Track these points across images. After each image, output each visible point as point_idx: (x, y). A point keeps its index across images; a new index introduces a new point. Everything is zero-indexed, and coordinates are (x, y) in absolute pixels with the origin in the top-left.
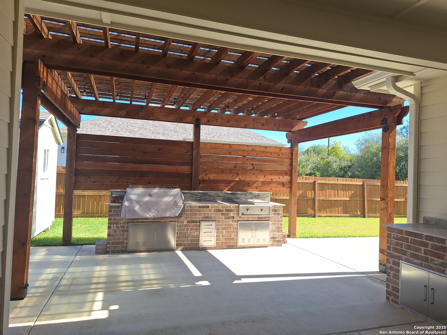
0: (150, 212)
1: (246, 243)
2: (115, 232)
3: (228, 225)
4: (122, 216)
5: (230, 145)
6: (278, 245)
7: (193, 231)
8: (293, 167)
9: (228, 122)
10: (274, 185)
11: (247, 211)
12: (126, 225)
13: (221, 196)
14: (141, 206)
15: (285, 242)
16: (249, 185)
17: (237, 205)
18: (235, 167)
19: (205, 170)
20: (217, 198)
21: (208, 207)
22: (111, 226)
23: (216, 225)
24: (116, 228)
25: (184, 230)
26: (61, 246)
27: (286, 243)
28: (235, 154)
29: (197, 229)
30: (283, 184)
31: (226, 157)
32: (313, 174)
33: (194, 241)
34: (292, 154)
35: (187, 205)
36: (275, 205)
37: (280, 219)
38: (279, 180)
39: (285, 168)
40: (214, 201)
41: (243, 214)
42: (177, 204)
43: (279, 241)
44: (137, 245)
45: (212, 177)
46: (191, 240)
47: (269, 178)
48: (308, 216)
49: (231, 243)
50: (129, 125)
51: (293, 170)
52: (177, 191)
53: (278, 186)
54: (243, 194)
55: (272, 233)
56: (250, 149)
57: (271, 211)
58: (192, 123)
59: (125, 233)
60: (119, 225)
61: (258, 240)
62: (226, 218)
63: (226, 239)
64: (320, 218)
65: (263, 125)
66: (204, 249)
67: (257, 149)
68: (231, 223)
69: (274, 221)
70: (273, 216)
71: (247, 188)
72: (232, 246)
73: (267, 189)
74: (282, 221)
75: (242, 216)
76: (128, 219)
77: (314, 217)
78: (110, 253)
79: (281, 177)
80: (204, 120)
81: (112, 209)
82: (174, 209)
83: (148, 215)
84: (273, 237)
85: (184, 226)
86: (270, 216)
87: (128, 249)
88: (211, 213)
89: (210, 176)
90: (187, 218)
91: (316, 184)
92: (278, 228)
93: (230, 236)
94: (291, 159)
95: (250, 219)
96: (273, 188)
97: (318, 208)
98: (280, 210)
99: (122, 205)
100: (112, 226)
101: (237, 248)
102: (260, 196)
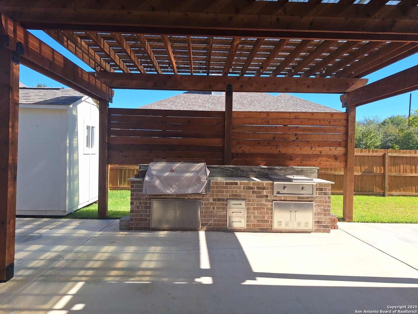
0: (171, 188)
1: (283, 227)
2: (137, 209)
3: (261, 205)
4: (144, 192)
5: (268, 113)
6: (324, 231)
7: (219, 210)
8: (349, 137)
9: (265, 86)
10: (324, 159)
11: (284, 189)
12: (149, 201)
13: (255, 172)
14: (162, 182)
15: (335, 227)
16: (292, 158)
17: (271, 182)
18: (274, 138)
19: (238, 143)
20: (251, 173)
21: (236, 184)
22: (133, 202)
23: (247, 205)
24: (138, 204)
25: (210, 209)
26: (97, 219)
27: (337, 229)
28: (274, 123)
29: (224, 209)
30: (336, 158)
31: (263, 127)
32: (391, 147)
33: (222, 221)
34: (347, 120)
35: (212, 181)
36: (320, 183)
37: (327, 200)
38: (330, 153)
39: (338, 137)
40: (247, 177)
41: (278, 193)
42: (200, 180)
43: (326, 227)
44: (160, 223)
45: (247, 149)
46: (218, 221)
47: (317, 150)
48: (376, 195)
49: (265, 226)
50: (190, 104)
51: (349, 140)
52: (201, 165)
53: (329, 160)
54: (282, 169)
55: (317, 217)
56: (292, 116)
57: (315, 189)
58: (224, 91)
59: (148, 210)
60: (142, 201)
61: (299, 224)
62: (257, 197)
63: (258, 221)
64: (391, 197)
65: (308, 87)
66: (233, 231)
67: (301, 116)
68: (264, 202)
69: (320, 201)
70: (317, 195)
71: (289, 162)
72: (266, 229)
73: (314, 163)
74: (330, 202)
75: (277, 195)
76: (150, 195)
77: (384, 195)
78: (134, 229)
79: (333, 148)
80: (236, 86)
81: (134, 185)
82: (196, 185)
83: (169, 191)
84: (318, 221)
85: (209, 204)
86: (314, 195)
87: (151, 227)
88: (240, 191)
89: (244, 149)
90: (213, 195)
91: (387, 157)
92: (325, 210)
93: (264, 217)
94: (347, 127)
95: (288, 199)
96: (322, 162)
97: (389, 185)
98: (328, 189)
99: (143, 180)
100: (135, 202)
101: (272, 231)
102: (304, 172)
